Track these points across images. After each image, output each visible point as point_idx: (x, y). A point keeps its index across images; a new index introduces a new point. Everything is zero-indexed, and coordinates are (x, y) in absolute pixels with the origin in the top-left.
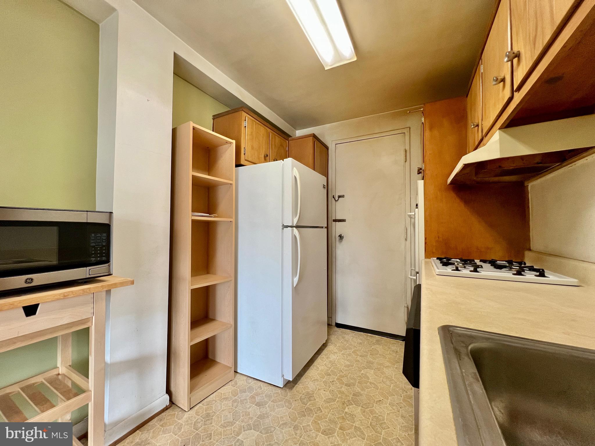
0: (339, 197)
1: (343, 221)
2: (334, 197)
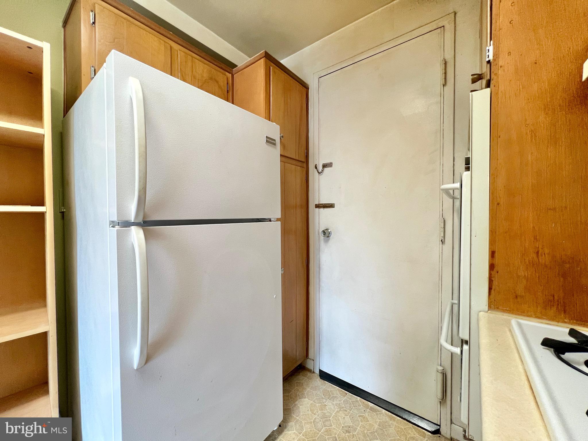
0: (325, 166)
1: (331, 206)
2: (316, 168)
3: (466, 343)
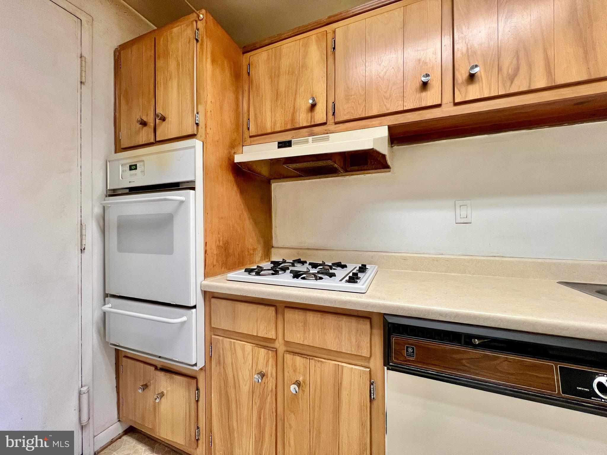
3: (195, 307)
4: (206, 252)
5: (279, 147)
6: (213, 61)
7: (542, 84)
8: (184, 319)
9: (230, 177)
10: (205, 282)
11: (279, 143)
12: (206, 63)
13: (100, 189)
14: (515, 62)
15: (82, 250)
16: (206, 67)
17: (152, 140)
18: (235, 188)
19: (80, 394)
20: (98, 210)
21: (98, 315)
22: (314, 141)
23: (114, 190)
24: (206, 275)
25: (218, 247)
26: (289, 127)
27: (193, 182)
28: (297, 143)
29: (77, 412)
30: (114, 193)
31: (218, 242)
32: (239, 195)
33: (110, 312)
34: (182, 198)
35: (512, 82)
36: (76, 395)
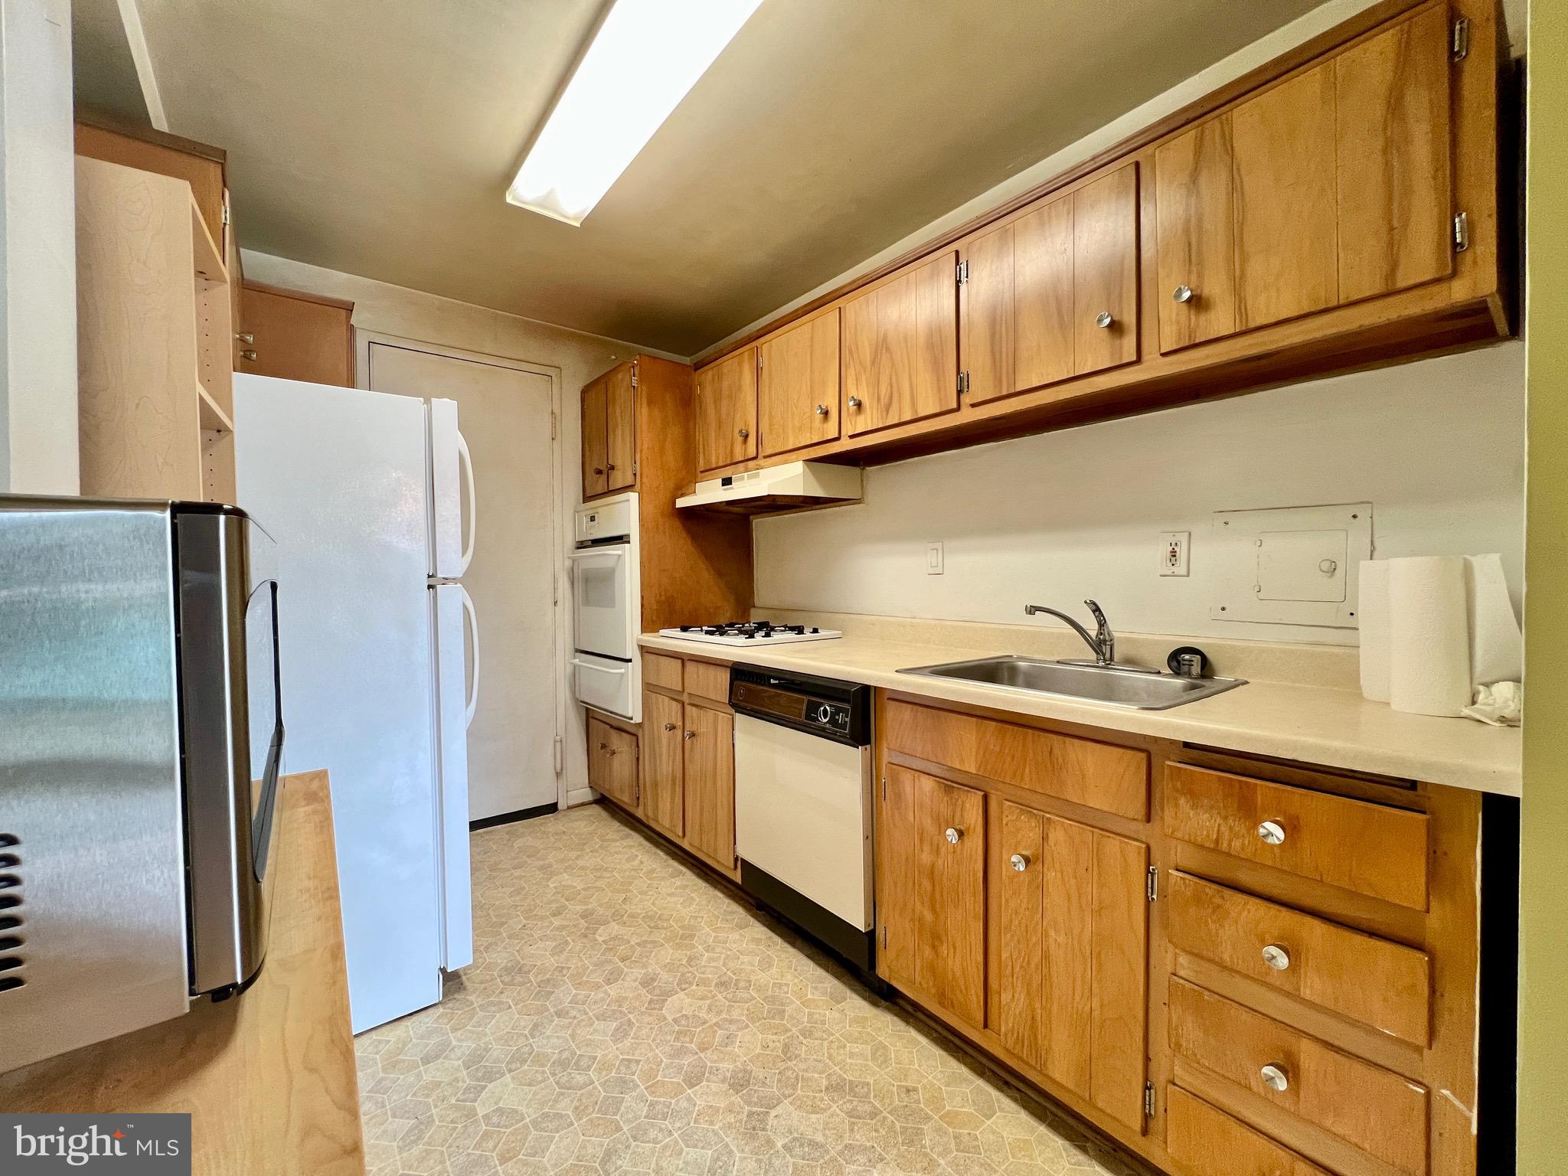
3: (630, 661)
4: (642, 606)
5: (723, 485)
6: (650, 403)
7: (907, 417)
8: (623, 671)
9: (677, 523)
10: (641, 637)
11: (723, 480)
12: (641, 407)
13: (570, 542)
14: (889, 389)
15: (556, 603)
16: (641, 413)
17: (606, 490)
18: (684, 535)
19: (555, 742)
20: (568, 563)
21: (569, 669)
22: (749, 477)
23: (582, 542)
24: (644, 630)
25: (658, 602)
26: (729, 462)
27: (628, 536)
28: (737, 480)
29: (553, 758)
30: (581, 545)
31: (658, 596)
32: (689, 542)
33: (580, 666)
34: (620, 552)
35: (887, 414)
36: (552, 743)
